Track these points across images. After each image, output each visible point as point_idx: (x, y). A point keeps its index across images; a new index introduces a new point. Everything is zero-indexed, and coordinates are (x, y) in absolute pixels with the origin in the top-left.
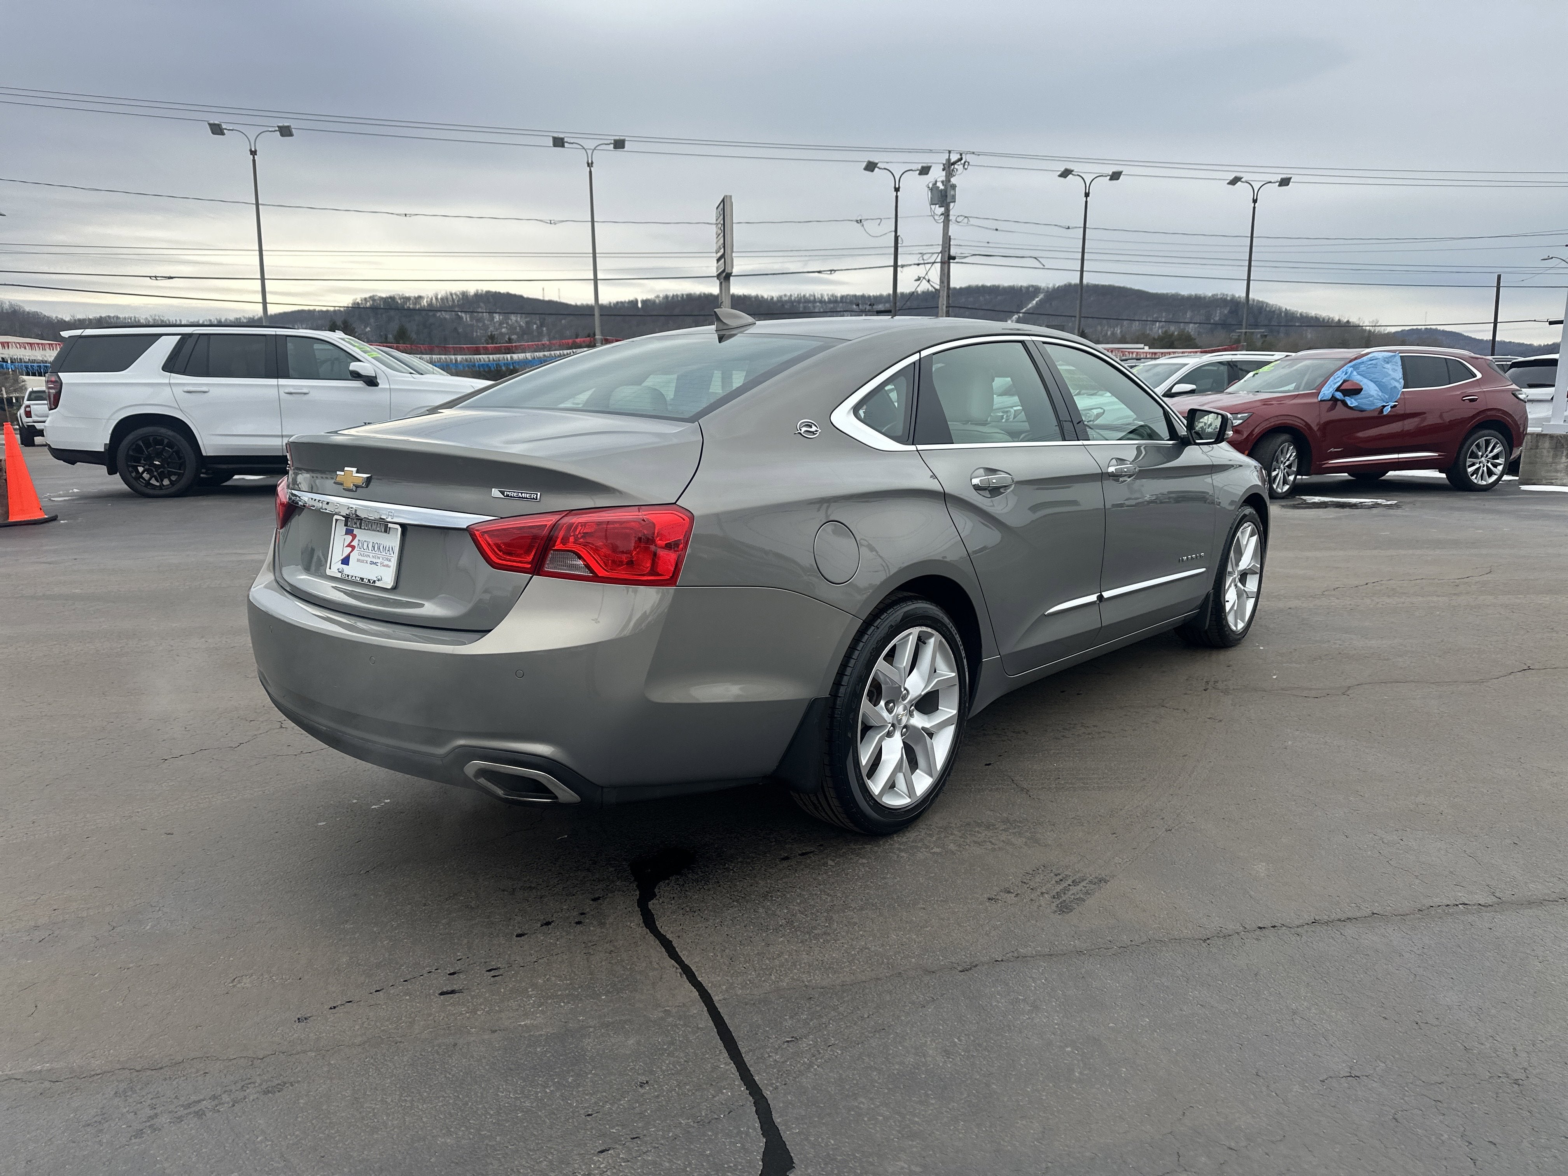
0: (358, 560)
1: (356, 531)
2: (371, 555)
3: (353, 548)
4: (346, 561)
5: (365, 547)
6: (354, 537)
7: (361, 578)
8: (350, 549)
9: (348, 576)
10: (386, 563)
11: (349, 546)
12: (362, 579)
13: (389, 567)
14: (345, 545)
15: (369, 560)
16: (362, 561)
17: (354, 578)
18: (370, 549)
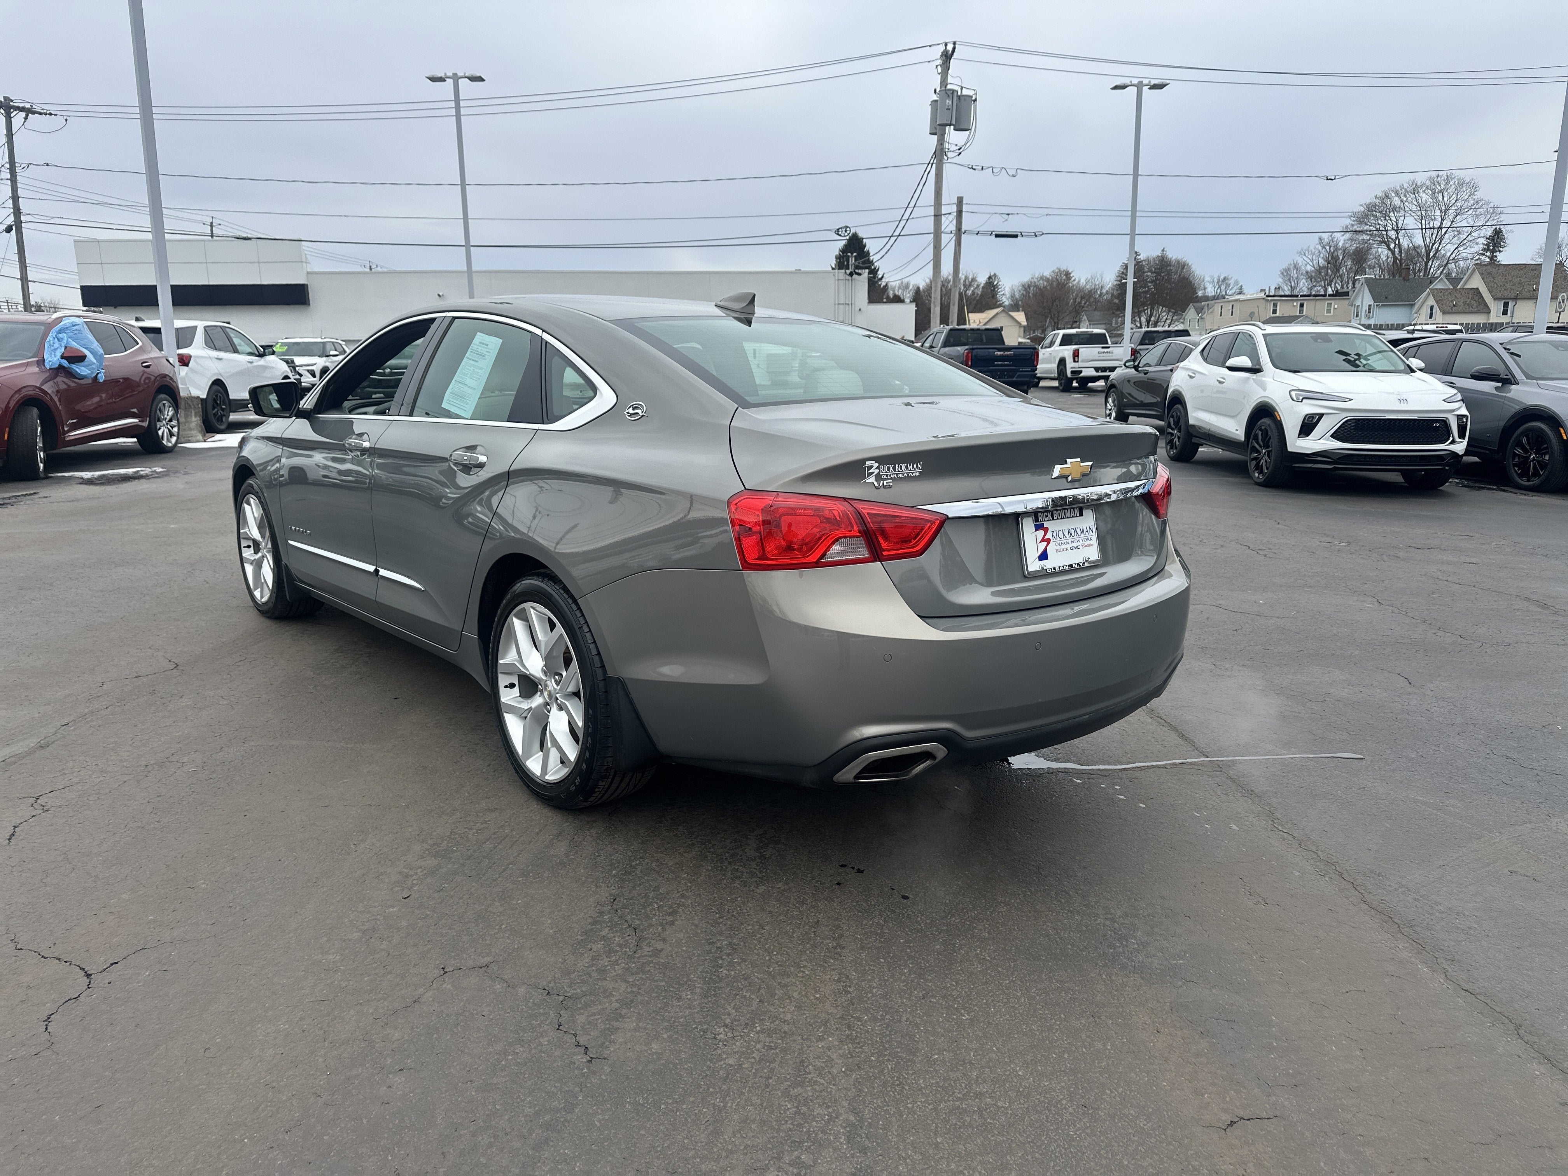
0: (1057, 551)
1: (1046, 525)
2: (1070, 541)
3: (1048, 541)
4: (1044, 556)
5: (1061, 535)
6: (1046, 530)
7: (1069, 566)
8: (1045, 543)
9: (1054, 569)
10: (1087, 543)
11: (1043, 540)
12: (1071, 566)
13: (1092, 545)
14: (1039, 541)
15: (1068, 546)
16: (1062, 550)
17: (1061, 568)
18: (1067, 536)
